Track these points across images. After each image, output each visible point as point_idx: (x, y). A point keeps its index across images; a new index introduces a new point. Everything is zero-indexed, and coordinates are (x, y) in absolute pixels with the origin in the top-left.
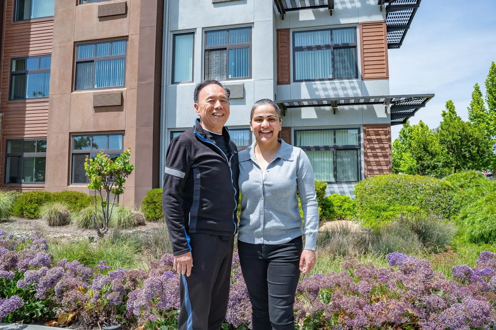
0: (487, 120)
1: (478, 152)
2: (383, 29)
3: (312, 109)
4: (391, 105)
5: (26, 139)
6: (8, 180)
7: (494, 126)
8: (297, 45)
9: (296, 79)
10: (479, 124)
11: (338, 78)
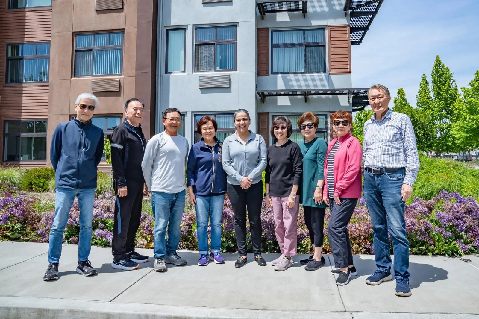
0: (432, 107)
1: (424, 135)
2: (347, 32)
3: (287, 97)
4: (353, 95)
5: (23, 120)
6: (6, 158)
7: (437, 113)
8: (275, 42)
9: (274, 72)
10: (425, 110)
11: (308, 72)
